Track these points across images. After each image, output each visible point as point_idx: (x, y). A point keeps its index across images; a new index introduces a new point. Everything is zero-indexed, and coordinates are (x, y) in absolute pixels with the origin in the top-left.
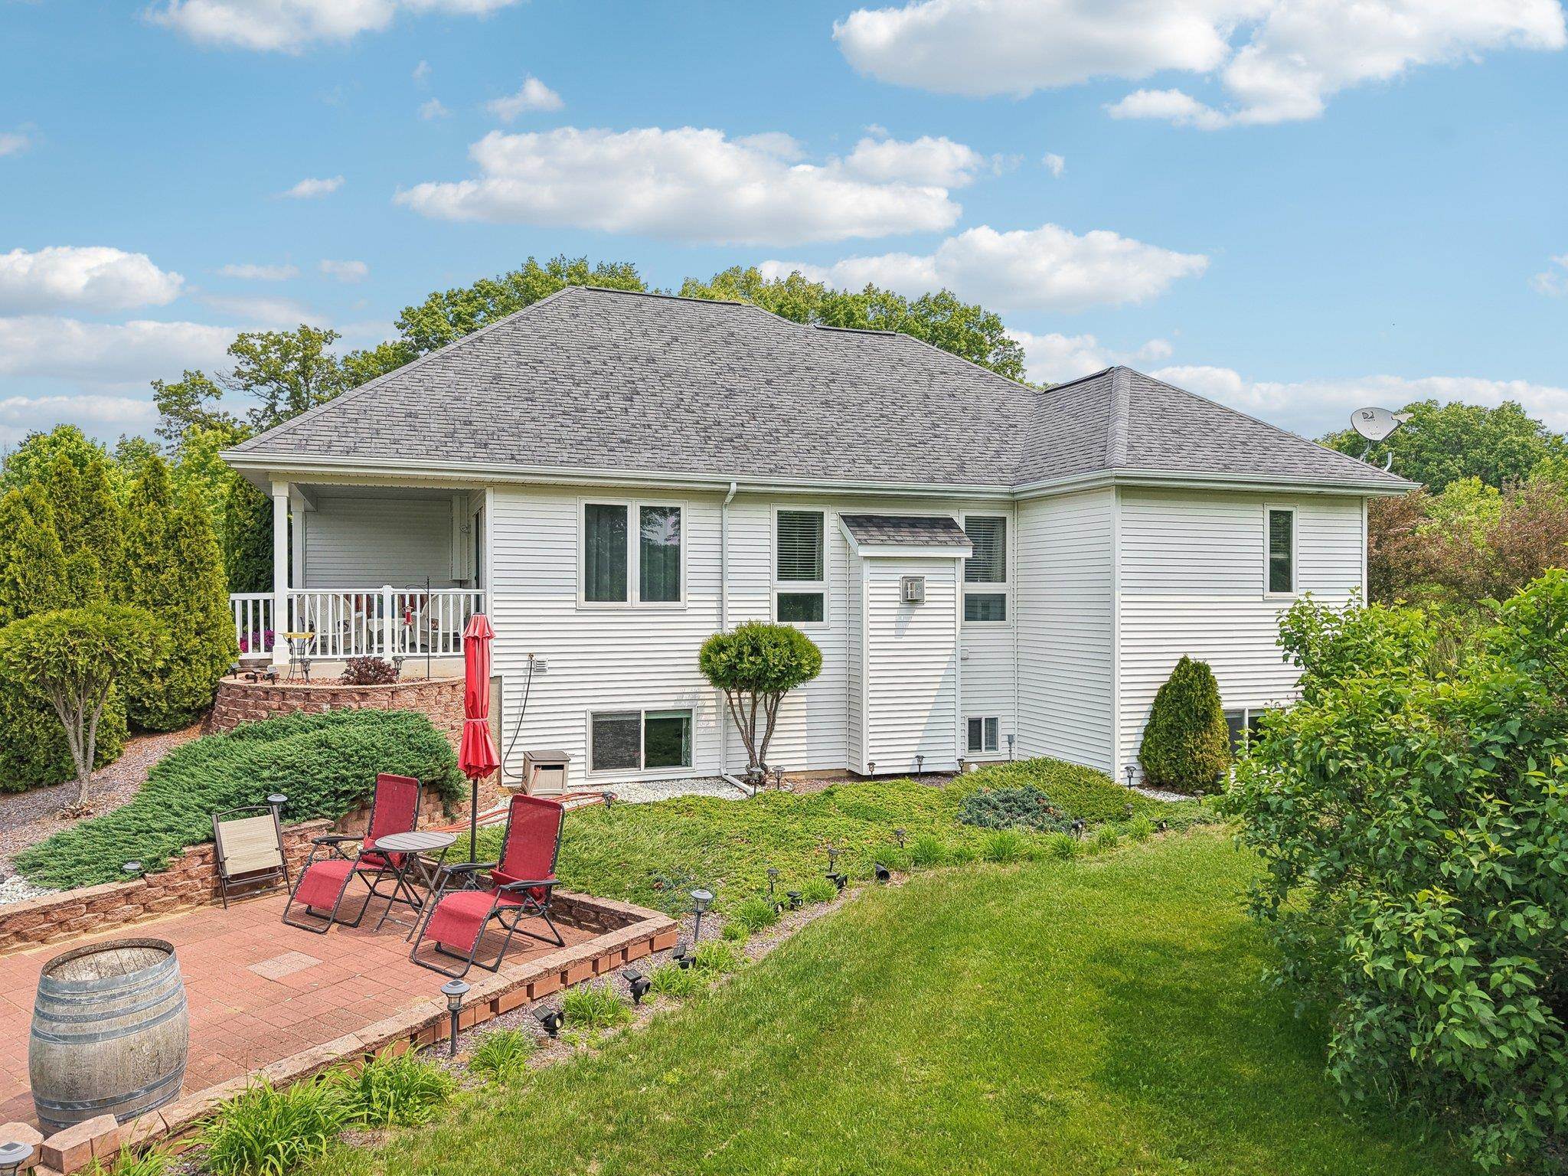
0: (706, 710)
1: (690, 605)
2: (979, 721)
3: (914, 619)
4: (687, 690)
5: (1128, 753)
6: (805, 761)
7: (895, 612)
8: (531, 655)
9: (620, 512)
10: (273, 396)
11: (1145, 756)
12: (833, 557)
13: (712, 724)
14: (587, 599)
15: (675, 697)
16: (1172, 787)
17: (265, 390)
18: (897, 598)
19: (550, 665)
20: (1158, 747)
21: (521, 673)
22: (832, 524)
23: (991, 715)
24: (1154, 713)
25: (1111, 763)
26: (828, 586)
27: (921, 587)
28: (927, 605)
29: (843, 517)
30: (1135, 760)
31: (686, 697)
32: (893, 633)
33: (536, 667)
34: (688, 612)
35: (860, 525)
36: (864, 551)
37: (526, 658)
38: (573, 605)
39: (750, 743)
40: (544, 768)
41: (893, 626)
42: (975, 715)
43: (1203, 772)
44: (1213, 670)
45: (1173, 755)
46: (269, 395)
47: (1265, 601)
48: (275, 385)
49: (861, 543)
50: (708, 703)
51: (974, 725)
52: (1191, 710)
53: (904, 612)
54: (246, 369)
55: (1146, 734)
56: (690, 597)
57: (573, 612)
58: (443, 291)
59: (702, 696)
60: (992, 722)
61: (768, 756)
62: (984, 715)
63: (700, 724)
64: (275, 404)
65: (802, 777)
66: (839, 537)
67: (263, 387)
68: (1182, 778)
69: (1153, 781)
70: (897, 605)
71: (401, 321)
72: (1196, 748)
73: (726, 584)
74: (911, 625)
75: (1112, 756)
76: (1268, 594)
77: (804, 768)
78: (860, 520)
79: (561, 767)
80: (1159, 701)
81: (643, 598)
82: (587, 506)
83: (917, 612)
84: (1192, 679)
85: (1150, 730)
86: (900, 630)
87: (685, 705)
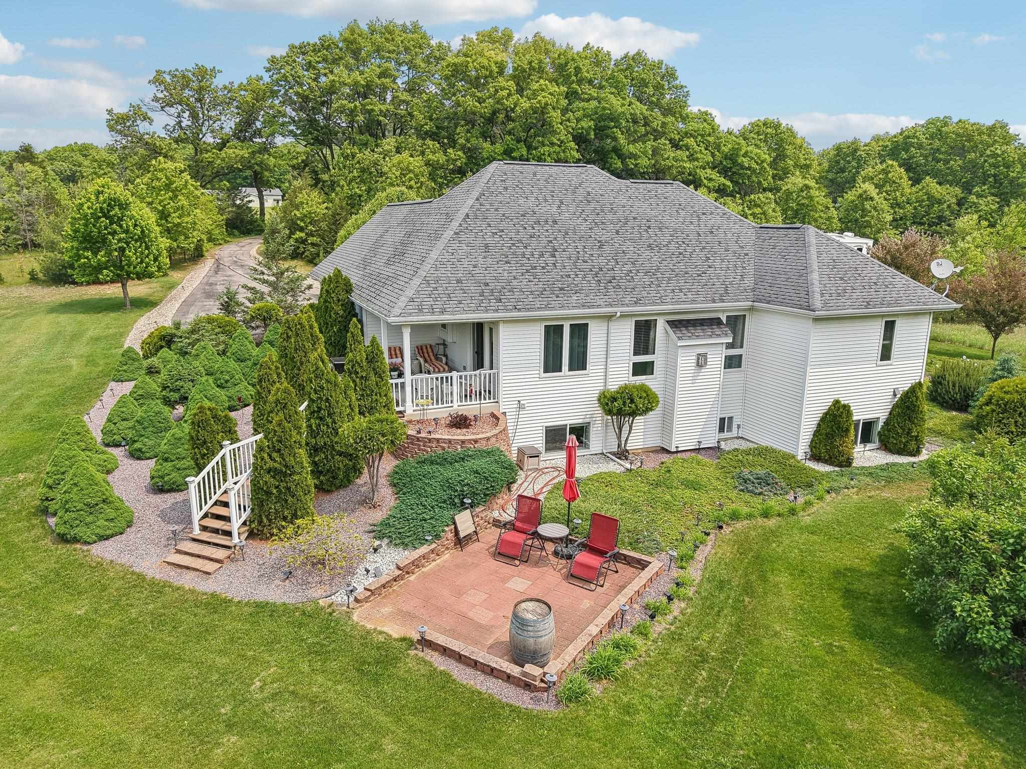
0: (597, 422)
1: (591, 371)
2: (725, 418)
3: (701, 374)
4: (589, 413)
5: (805, 444)
6: (642, 443)
7: (692, 371)
8: (519, 401)
9: (560, 328)
10: (179, 116)
11: (813, 445)
12: (661, 342)
13: (599, 428)
14: (545, 372)
15: (583, 417)
16: (826, 462)
17: (172, 111)
18: (694, 364)
19: (526, 405)
20: (820, 442)
21: (514, 410)
22: (661, 325)
23: (730, 415)
24: (819, 425)
25: (797, 449)
26: (657, 358)
27: (706, 358)
28: (708, 367)
29: (667, 322)
30: (808, 447)
31: (588, 416)
32: (690, 382)
33: (521, 406)
34: (590, 375)
35: (676, 327)
36: (680, 343)
37: (517, 402)
38: (538, 376)
39: (619, 437)
40: (531, 457)
41: (691, 378)
42: (723, 416)
43: (842, 456)
44: (852, 408)
45: (828, 448)
46: (176, 114)
47: (877, 366)
48: (180, 107)
49: (679, 338)
50: (598, 419)
51: (722, 420)
52: (839, 427)
53: (697, 371)
54: (160, 95)
55: (814, 435)
56: (591, 368)
57: (538, 379)
58: (297, 44)
59: (595, 416)
60: (731, 419)
61: (628, 445)
62: (727, 416)
63: (594, 429)
64: (180, 122)
65: (640, 451)
66: (664, 331)
67: (172, 109)
68: (831, 458)
69: (815, 457)
70: (694, 368)
71: (268, 65)
72: (840, 445)
73: (609, 360)
74: (699, 378)
75: (797, 445)
76: (879, 363)
77: (641, 447)
78: (677, 323)
79: (538, 456)
80: (823, 419)
81: (569, 370)
82: (545, 326)
83: (703, 371)
84: (842, 413)
85: (817, 433)
86: (694, 380)
87: (587, 420)
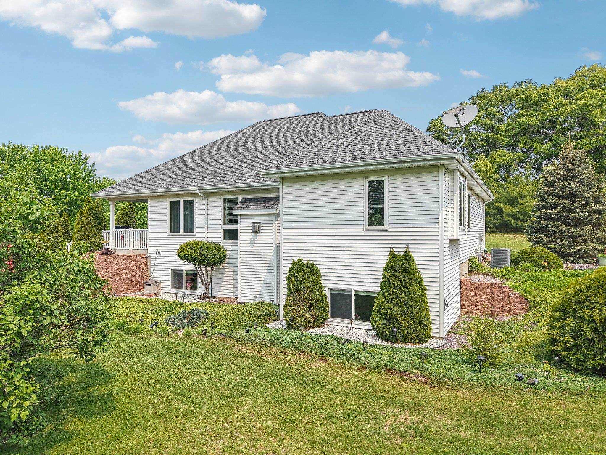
1: (197, 234)
3: (257, 239)
7: (250, 237)
8: (157, 250)
9: (178, 202)
14: (171, 231)
18: (250, 231)
19: (161, 253)
21: (155, 255)
27: (259, 227)
28: (262, 234)
29: (244, 199)
32: (249, 245)
33: (158, 254)
34: (197, 236)
35: (244, 202)
36: (235, 212)
38: (167, 234)
41: (250, 242)
47: (365, 232)
49: (234, 209)
53: (253, 237)
56: (197, 231)
57: (167, 236)
65: (232, 300)
70: (251, 234)
73: (207, 226)
74: (256, 242)
76: (367, 228)
78: (248, 200)
81: (184, 231)
82: (171, 202)
83: (259, 237)
86: (252, 244)
